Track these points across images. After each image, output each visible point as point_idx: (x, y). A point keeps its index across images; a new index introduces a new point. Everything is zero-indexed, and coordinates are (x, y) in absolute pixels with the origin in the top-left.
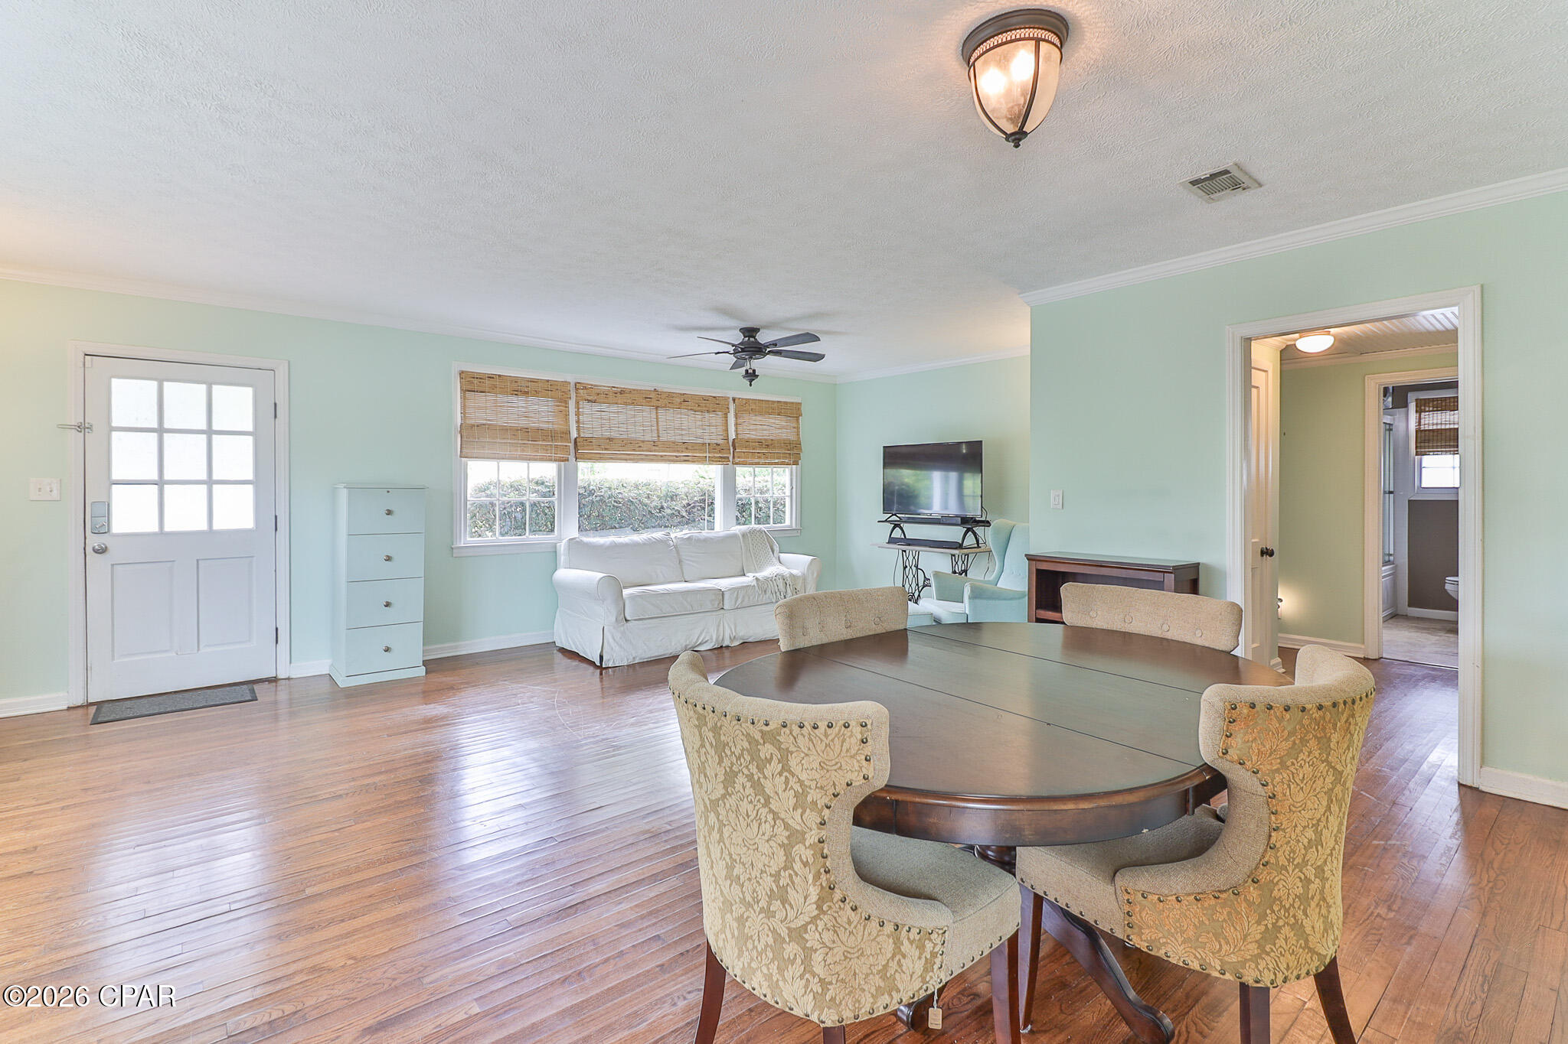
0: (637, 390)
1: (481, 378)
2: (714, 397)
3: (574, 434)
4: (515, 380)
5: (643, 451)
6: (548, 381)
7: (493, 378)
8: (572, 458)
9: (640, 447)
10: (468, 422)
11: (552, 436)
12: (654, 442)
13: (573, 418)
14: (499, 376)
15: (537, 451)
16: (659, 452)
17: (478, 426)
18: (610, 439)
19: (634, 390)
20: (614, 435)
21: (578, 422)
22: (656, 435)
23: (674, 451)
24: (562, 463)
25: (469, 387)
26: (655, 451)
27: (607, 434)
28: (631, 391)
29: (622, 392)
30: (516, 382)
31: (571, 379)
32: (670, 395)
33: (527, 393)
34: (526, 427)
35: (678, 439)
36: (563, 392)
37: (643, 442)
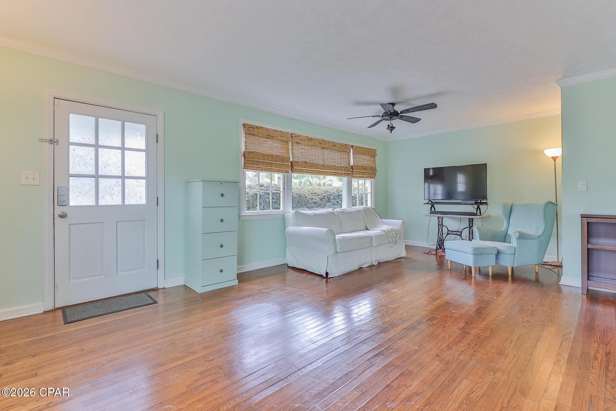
0: (316, 139)
1: (253, 128)
2: (345, 145)
3: (291, 160)
4: (268, 130)
5: (319, 169)
6: (281, 132)
7: (258, 128)
8: (290, 171)
9: (318, 167)
10: (248, 150)
11: (283, 160)
12: (323, 165)
13: (290, 151)
14: (261, 127)
15: (277, 167)
16: (325, 170)
17: (252, 153)
18: (306, 163)
19: (315, 139)
20: (307, 161)
21: (292, 153)
22: (323, 161)
23: (331, 170)
24: (286, 174)
25: (249, 132)
26: (324, 169)
27: (304, 160)
28: (314, 139)
29: (311, 139)
30: (268, 131)
31: (290, 131)
32: (329, 142)
33: (273, 137)
34: (272, 154)
35: (332, 164)
36: (287, 138)
37: (319, 164)
